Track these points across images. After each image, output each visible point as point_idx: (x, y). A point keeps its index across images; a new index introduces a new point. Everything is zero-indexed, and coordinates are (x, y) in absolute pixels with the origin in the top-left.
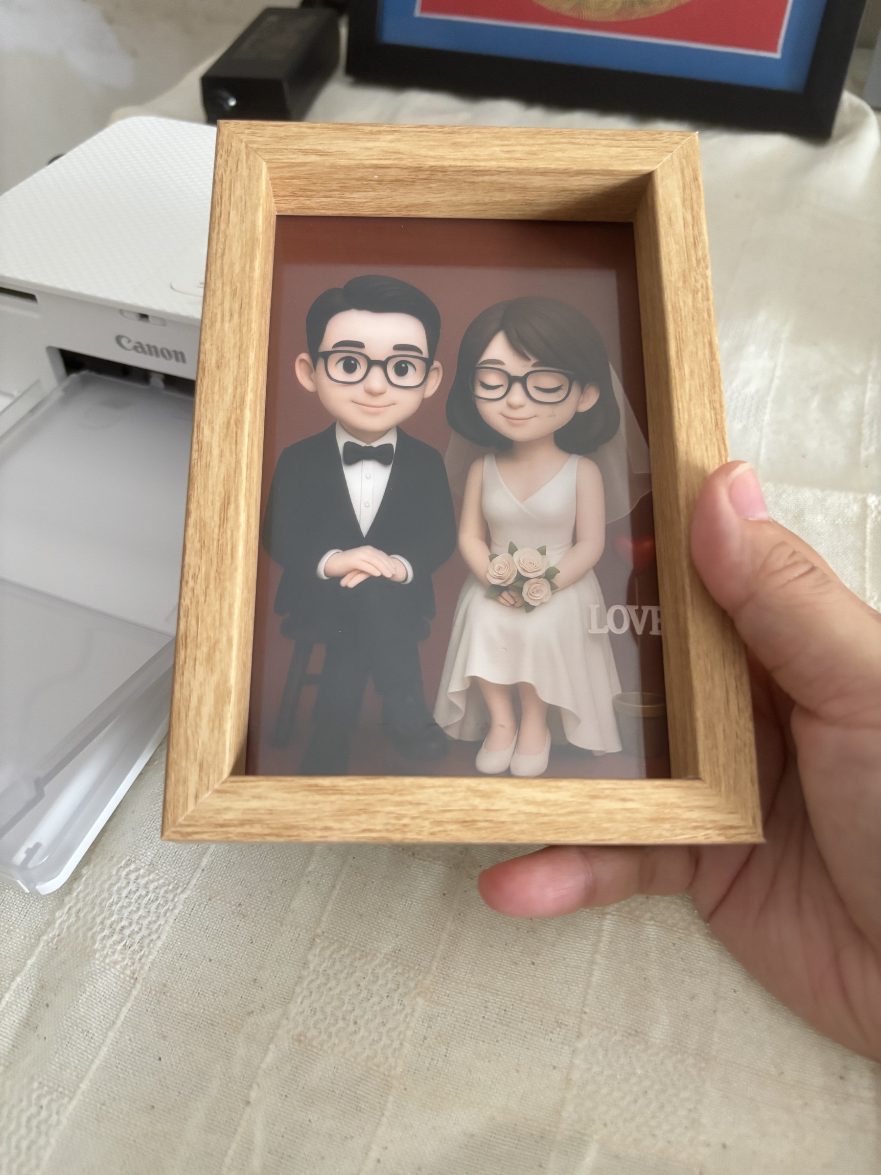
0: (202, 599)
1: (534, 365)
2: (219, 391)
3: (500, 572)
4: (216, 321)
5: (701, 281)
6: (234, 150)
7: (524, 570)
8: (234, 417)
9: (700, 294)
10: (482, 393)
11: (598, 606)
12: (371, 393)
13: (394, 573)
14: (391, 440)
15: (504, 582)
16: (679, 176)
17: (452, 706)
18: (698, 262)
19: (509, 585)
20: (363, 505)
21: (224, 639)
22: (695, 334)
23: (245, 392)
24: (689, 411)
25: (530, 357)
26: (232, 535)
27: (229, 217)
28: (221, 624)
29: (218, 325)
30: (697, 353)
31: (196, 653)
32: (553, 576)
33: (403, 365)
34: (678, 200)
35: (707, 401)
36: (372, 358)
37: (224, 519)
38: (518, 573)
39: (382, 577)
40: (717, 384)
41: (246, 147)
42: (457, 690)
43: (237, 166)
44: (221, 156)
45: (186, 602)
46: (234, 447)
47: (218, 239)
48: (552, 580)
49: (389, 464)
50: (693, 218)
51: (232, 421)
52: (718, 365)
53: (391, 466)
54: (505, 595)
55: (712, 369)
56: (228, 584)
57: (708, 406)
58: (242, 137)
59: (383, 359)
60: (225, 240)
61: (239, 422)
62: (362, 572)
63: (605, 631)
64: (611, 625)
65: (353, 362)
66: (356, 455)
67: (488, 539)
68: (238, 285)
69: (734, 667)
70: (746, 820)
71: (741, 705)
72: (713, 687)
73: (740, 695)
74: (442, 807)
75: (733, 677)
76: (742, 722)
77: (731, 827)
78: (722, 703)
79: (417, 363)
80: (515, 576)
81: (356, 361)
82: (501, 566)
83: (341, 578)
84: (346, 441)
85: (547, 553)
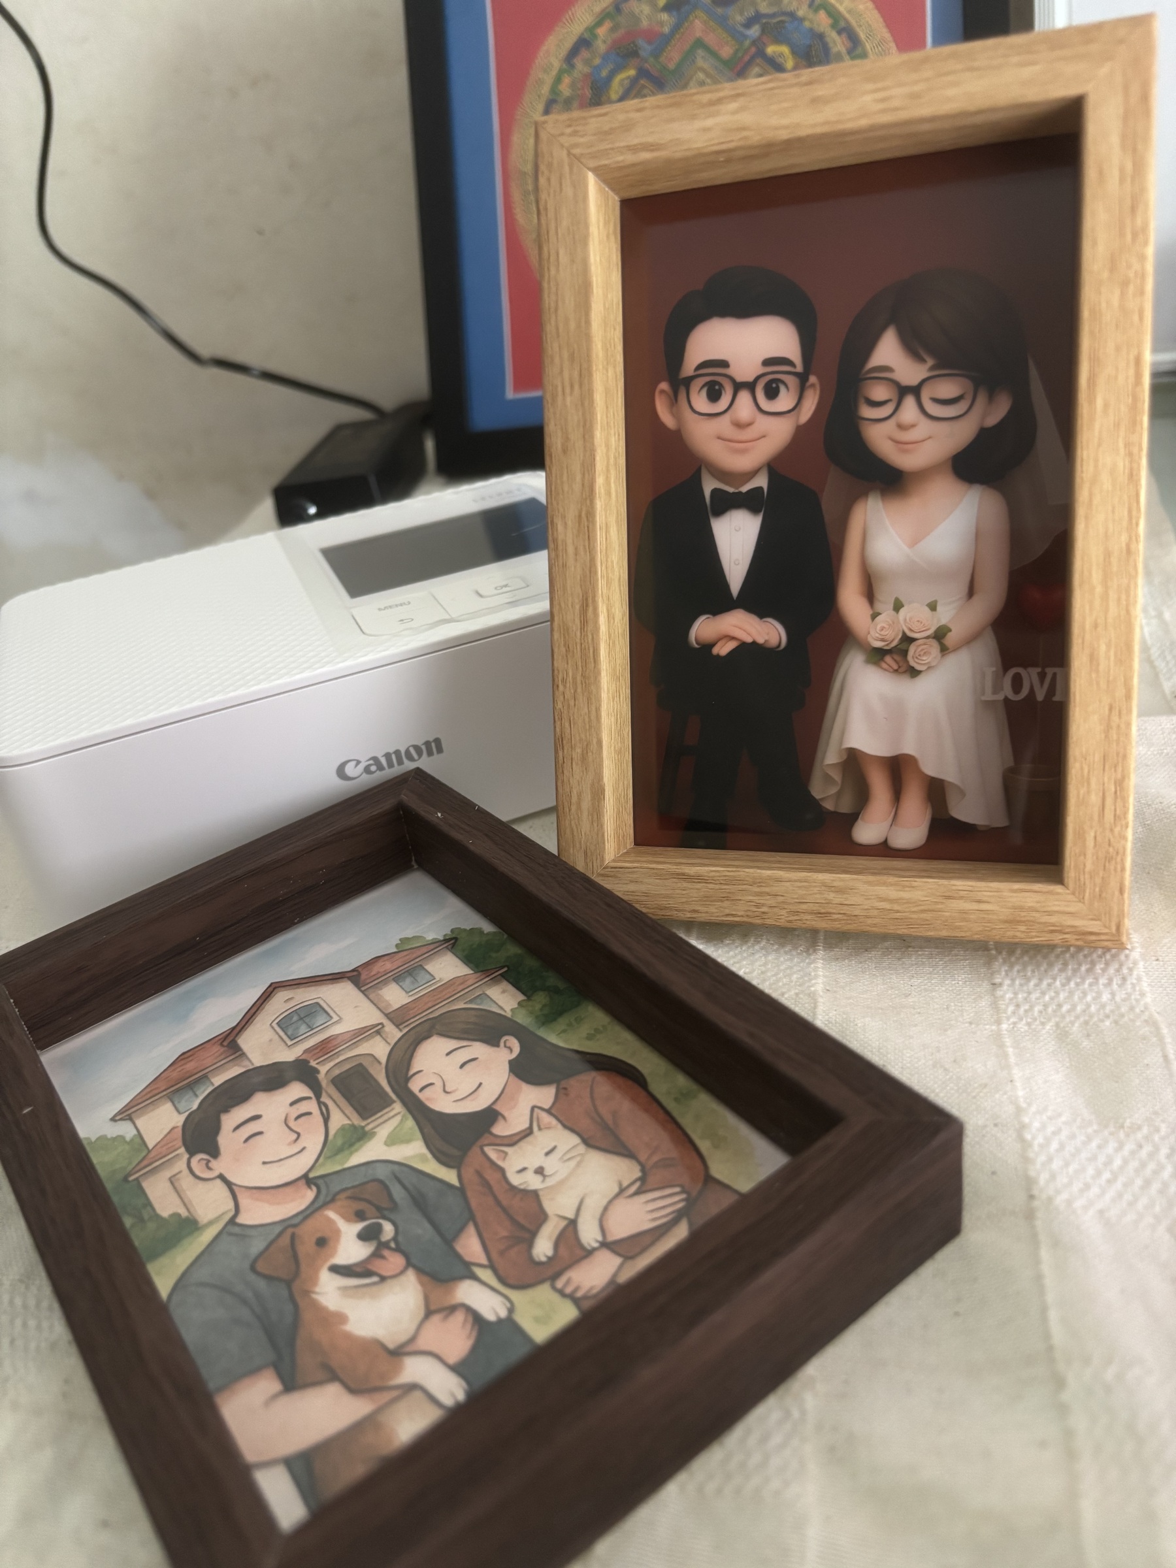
0: (572, 703)
1: (932, 368)
3: (882, 633)
7: (911, 630)
8: (584, 510)
10: (867, 412)
11: (994, 669)
12: (739, 425)
13: (767, 638)
14: (762, 481)
15: (887, 645)
16: (1121, 98)
17: (828, 779)
18: (1135, 235)
19: (893, 648)
20: (732, 564)
21: (595, 741)
22: (1118, 349)
23: (592, 479)
24: (1096, 461)
25: (927, 358)
26: (593, 638)
27: (558, 257)
28: (590, 727)
29: (560, 398)
30: (1116, 378)
31: (572, 755)
32: (944, 635)
33: (774, 385)
35: (1121, 444)
36: (739, 379)
37: (584, 622)
38: (904, 633)
39: (754, 643)
41: (569, 154)
42: (835, 762)
43: (561, 185)
44: (543, 173)
45: (559, 706)
47: (549, 288)
48: (942, 641)
49: (760, 511)
50: (1134, 165)
51: (583, 514)
53: (762, 513)
54: (888, 659)
56: (593, 688)
57: (1122, 451)
58: (562, 139)
59: (751, 379)
60: (557, 289)
61: (590, 515)
62: (733, 638)
63: (1000, 697)
64: (1007, 691)
65: (717, 387)
66: (725, 503)
67: (870, 595)
68: (575, 346)
69: (1115, 771)
70: (1109, 928)
71: (1118, 812)
72: (1089, 792)
73: (1119, 800)
74: (797, 898)
75: (1113, 781)
76: (1117, 830)
77: (1091, 933)
78: (1096, 809)
79: (791, 381)
80: (900, 636)
81: (721, 385)
82: (885, 626)
83: (712, 645)
84: (713, 488)
85: (939, 608)
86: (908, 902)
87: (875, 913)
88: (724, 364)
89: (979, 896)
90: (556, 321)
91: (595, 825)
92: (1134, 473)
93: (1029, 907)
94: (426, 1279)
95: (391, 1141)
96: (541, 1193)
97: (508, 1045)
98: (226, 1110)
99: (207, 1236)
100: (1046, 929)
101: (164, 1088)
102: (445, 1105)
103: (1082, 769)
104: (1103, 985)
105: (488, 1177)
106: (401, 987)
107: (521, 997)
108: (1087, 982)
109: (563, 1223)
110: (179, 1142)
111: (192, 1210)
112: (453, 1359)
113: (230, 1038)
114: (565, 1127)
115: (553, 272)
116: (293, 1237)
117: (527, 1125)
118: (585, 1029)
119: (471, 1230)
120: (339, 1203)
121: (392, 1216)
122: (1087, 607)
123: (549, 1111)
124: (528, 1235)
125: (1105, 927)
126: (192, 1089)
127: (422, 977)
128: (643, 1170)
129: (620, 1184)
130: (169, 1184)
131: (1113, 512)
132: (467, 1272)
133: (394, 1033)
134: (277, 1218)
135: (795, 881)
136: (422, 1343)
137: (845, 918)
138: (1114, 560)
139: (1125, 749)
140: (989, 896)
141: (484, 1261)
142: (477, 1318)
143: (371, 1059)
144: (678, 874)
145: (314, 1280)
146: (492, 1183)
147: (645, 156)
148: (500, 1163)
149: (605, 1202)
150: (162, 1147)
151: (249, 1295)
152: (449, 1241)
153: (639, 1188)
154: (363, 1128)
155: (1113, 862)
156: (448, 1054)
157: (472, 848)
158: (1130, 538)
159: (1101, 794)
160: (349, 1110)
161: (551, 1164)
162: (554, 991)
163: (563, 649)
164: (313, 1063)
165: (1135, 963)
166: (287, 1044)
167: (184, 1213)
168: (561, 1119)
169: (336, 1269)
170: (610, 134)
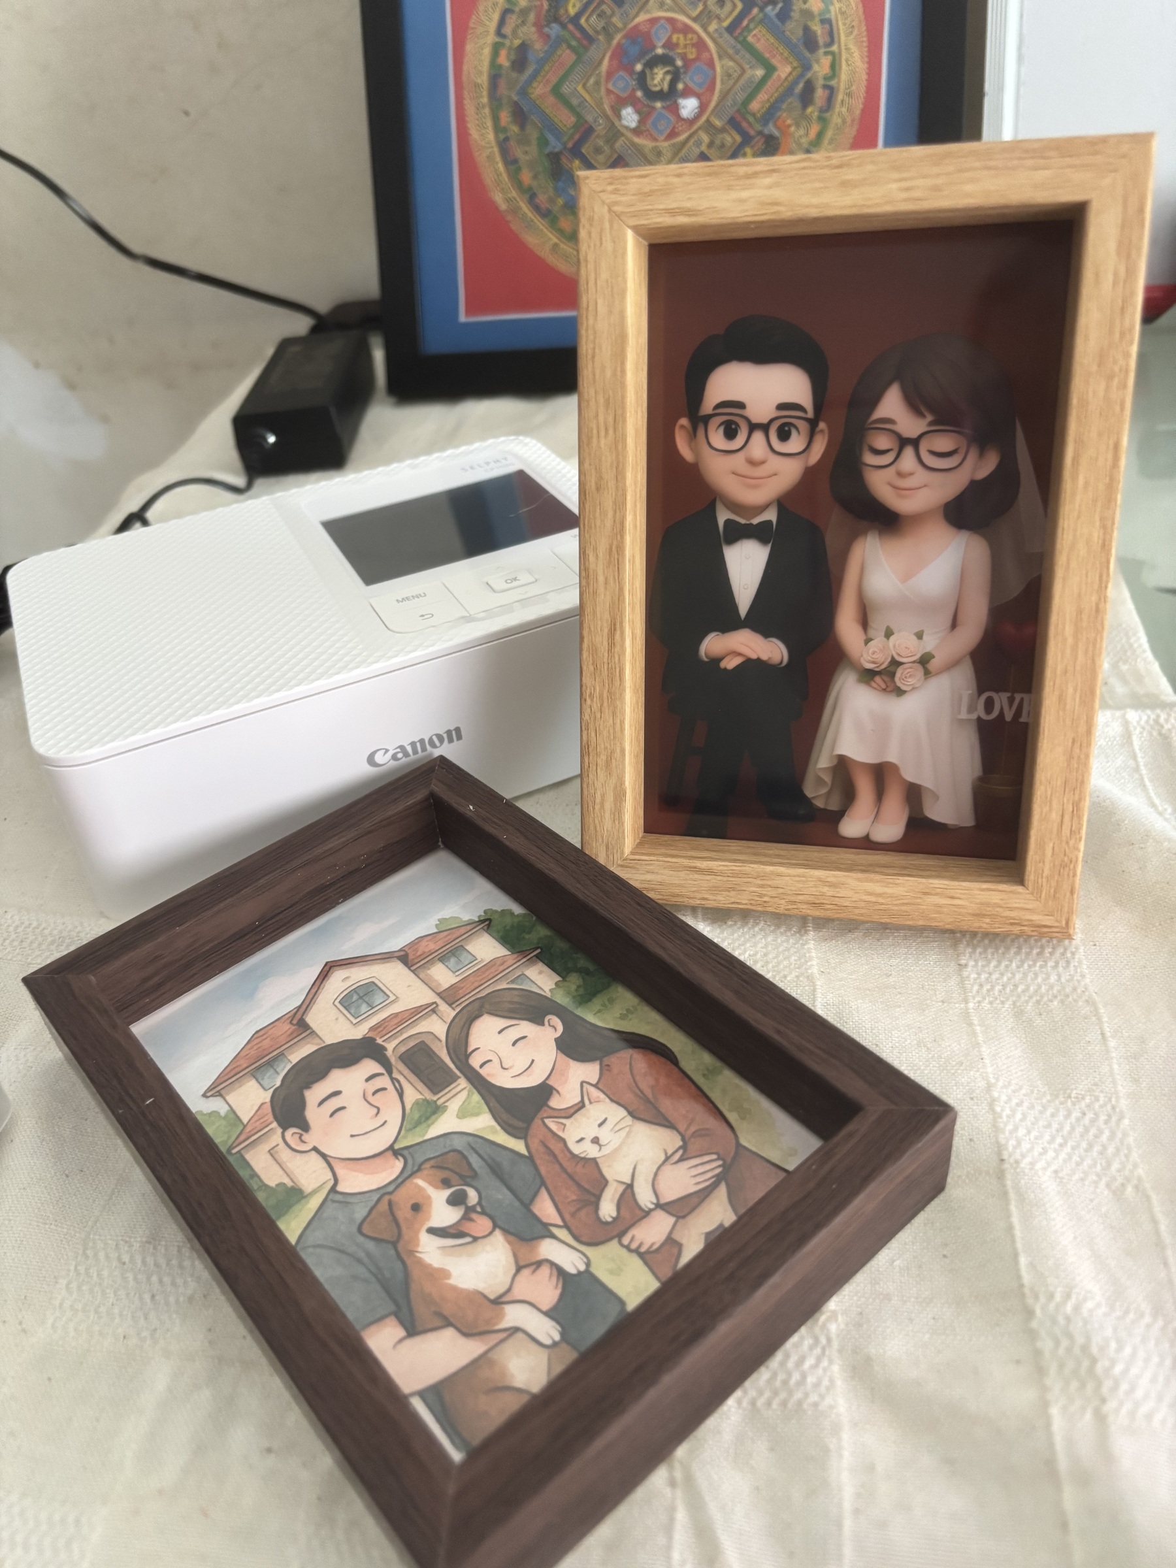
0: (598, 715)
1: (930, 424)
2: (600, 515)
5: (1120, 363)
6: (596, 217)
7: (899, 655)
8: (615, 542)
9: (1116, 380)
10: (869, 459)
11: (970, 692)
12: (752, 463)
13: (770, 655)
14: (771, 515)
15: (878, 667)
16: (1120, 209)
17: (820, 781)
18: (1122, 334)
19: (882, 669)
20: (741, 587)
21: (618, 750)
22: (1100, 434)
24: (1075, 530)
26: (620, 660)
27: (596, 308)
28: (615, 736)
29: (595, 440)
30: (1096, 460)
31: (598, 761)
32: (928, 661)
33: (787, 428)
35: (1097, 518)
36: (755, 420)
37: (612, 644)
38: (893, 658)
39: (759, 660)
40: (1114, 497)
41: (610, 210)
42: (826, 766)
43: (601, 239)
44: (584, 226)
45: (586, 717)
46: (616, 574)
47: (587, 336)
48: (926, 665)
49: (769, 542)
50: (1127, 270)
51: (614, 547)
53: (770, 544)
54: (878, 679)
57: (1098, 524)
58: (604, 196)
59: (765, 421)
60: (595, 338)
61: (620, 549)
62: (740, 654)
63: (974, 716)
65: (733, 426)
66: (736, 533)
67: (864, 623)
69: (1074, 794)
70: (1060, 922)
71: (1073, 828)
72: (1051, 810)
73: (1075, 818)
74: (796, 891)
75: (1071, 802)
76: (1072, 843)
77: (1045, 926)
78: (1055, 825)
79: (803, 426)
80: (889, 660)
81: (737, 425)
82: (876, 650)
83: (720, 659)
84: (726, 518)
85: (925, 637)
86: (891, 896)
87: (863, 904)
88: (741, 405)
89: (952, 893)
90: (593, 368)
91: (617, 823)
92: (1107, 543)
93: (995, 904)
94: (511, 1238)
95: (462, 1114)
96: (598, 1160)
97: (551, 1024)
98: (308, 1086)
99: (314, 1203)
100: (1008, 922)
101: (245, 1066)
102: (504, 1080)
103: (1046, 791)
104: (1051, 967)
105: (552, 1147)
106: (447, 966)
107: (558, 978)
108: (1038, 964)
109: (621, 1188)
110: (270, 1117)
111: (295, 1180)
112: (545, 1307)
113: (298, 1016)
114: (611, 1100)
115: (591, 322)
116: (390, 1203)
117: (579, 1099)
118: (617, 1010)
119: (544, 1194)
120: (425, 1172)
121: (474, 1183)
122: (1060, 655)
123: (596, 1086)
124: (593, 1199)
125: (1057, 921)
126: (272, 1067)
127: (465, 958)
128: (683, 1139)
129: (666, 1154)
130: (269, 1156)
131: (1087, 577)
132: (545, 1231)
133: (449, 1013)
134: (374, 1187)
135: (795, 876)
136: (517, 1293)
137: (836, 908)
138: (1085, 617)
139: (1083, 776)
140: (961, 894)
141: (560, 1223)
142: (561, 1272)
143: (432, 1037)
144: (690, 867)
145: (415, 1241)
146: (557, 1152)
147: (682, 220)
148: (560, 1134)
149: (654, 1169)
150: (256, 1121)
151: (362, 1255)
152: (527, 1206)
153: (682, 1155)
154: (435, 1102)
155: (1067, 869)
156: (500, 1032)
157: (507, 843)
158: (1100, 599)
159: (1061, 813)
160: (420, 1086)
161: (605, 1134)
162: (584, 972)
163: (592, 668)
164: (379, 1041)
165: (1077, 948)
166: (352, 1023)
167: (289, 1183)
168: (608, 1093)
169: (432, 1231)
170: (649, 196)
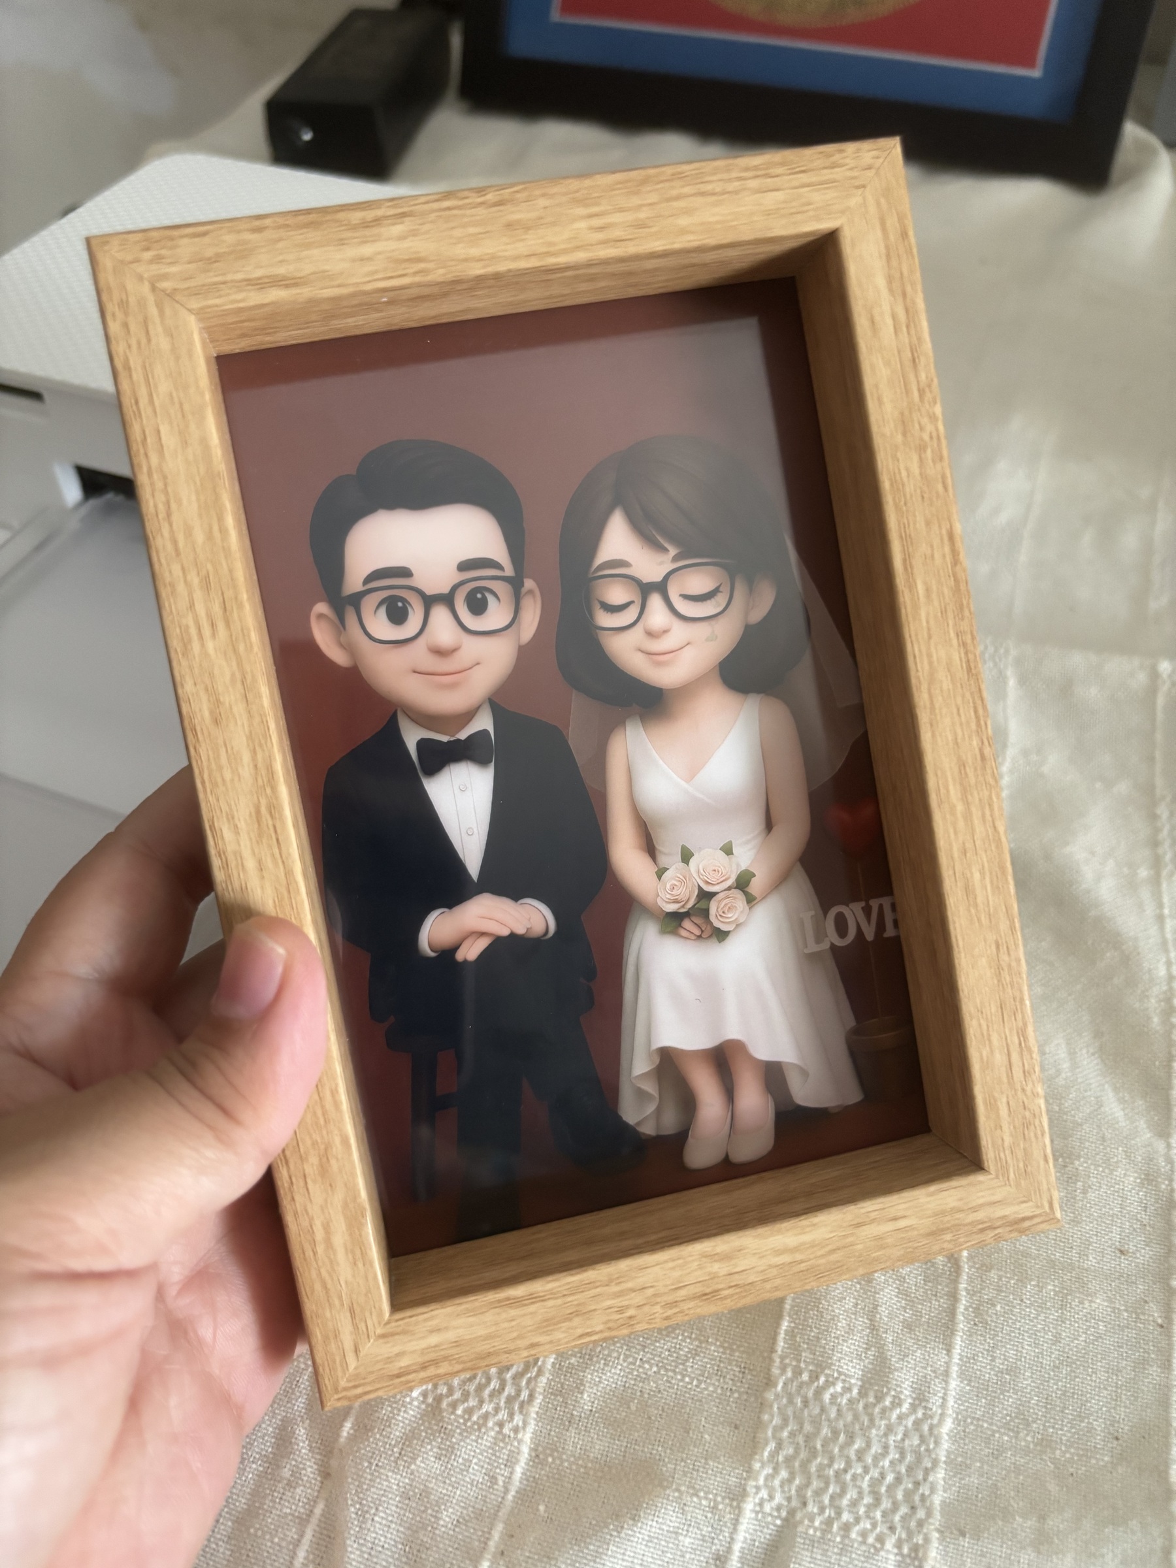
1: (675, 559)
2: (230, 763)
3: (674, 892)
4: (190, 641)
5: (929, 427)
6: (132, 300)
7: (707, 883)
9: (929, 451)
10: (605, 620)
11: (813, 913)
12: (441, 653)
13: (529, 926)
14: (484, 723)
15: (683, 907)
16: (879, 233)
17: (641, 1094)
18: (921, 393)
19: (689, 909)
20: (464, 835)
22: (928, 523)
24: (929, 656)
25: (667, 545)
27: (160, 439)
28: (327, 1120)
29: (196, 646)
30: (932, 556)
31: (304, 1170)
33: (479, 596)
34: (881, 282)
35: (952, 635)
36: (430, 591)
38: (700, 887)
39: (513, 936)
40: (965, 602)
41: (154, 289)
42: (644, 1071)
43: (147, 332)
46: (276, 851)
47: (152, 484)
48: (747, 889)
49: (489, 762)
50: (907, 311)
51: (263, 810)
52: (964, 570)
53: (492, 765)
54: (687, 924)
55: (956, 580)
57: (955, 642)
58: (141, 269)
59: (446, 590)
60: (166, 485)
61: (274, 809)
62: (483, 934)
63: (826, 946)
64: (833, 937)
65: (400, 604)
66: (437, 758)
67: (650, 849)
68: (209, 567)
69: (1015, 1018)
70: (1042, 1206)
71: (1026, 1067)
72: (992, 1051)
73: (1025, 1053)
74: (672, 1285)
75: (1015, 1031)
76: (1028, 1089)
77: (1024, 1219)
78: (1003, 1069)
79: (499, 587)
80: (696, 893)
81: (405, 601)
82: (675, 883)
83: (454, 949)
84: (419, 738)
85: (735, 851)
86: (813, 1245)
87: (774, 1272)
88: (405, 572)
89: (893, 1212)
90: (172, 531)
93: (952, 1209)
100: (975, 1230)
103: (980, 1025)
115: (154, 459)
122: (951, 831)
125: (1037, 1207)
131: (959, 714)
137: (738, 1291)
138: (970, 772)
155: (1033, 1127)
159: (1006, 1050)
170: (215, 262)
